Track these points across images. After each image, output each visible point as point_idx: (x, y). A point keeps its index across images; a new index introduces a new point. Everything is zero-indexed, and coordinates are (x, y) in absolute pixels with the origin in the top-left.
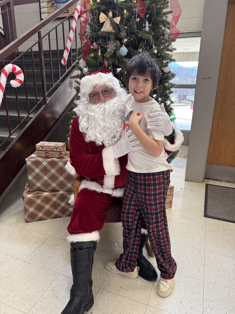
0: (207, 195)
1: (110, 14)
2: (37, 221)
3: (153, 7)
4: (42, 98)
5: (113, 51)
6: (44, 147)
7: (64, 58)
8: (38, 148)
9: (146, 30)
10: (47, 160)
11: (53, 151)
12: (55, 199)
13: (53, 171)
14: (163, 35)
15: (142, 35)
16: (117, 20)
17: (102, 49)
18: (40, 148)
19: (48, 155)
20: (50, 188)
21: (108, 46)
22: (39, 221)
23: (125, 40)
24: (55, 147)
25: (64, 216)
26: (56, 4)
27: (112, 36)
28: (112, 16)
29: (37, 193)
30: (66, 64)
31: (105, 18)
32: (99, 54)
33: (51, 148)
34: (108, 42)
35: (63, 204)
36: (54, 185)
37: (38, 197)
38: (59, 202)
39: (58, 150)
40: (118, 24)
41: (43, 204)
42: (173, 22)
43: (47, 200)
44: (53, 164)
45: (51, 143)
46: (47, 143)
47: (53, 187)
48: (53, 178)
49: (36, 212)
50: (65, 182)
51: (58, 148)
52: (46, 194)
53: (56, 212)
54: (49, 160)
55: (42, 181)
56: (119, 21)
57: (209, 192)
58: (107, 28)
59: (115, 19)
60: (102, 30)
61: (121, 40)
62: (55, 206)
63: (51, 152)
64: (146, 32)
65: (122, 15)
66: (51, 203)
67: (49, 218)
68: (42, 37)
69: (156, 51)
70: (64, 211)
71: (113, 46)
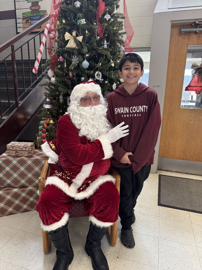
0: (160, 185)
1: (74, 33)
2: (7, 215)
3: (110, 29)
4: (14, 102)
5: (76, 64)
6: (14, 147)
7: (35, 67)
8: (8, 148)
9: (105, 47)
10: (17, 159)
11: (22, 150)
12: (24, 195)
13: (22, 169)
14: (119, 52)
15: (101, 51)
16: (80, 38)
17: (67, 62)
18: (10, 148)
19: (18, 154)
20: (20, 185)
21: (72, 60)
22: (9, 215)
23: (87, 55)
24: (24, 146)
25: (33, 210)
26: (30, 20)
27: (75, 52)
28: (75, 36)
29: (8, 190)
30: (37, 72)
31: (70, 37)
32: (65, 66)
33: (20, 148)
34: (73, 56)
35: (31, 199)
36: (23, 181)
37: (8, 194)
38: (28, 197)
39: (27, 149)
40: (81, 41)
41: (13, 200)
42: (127, 41)
43: (16, 196)
44: (22, 163)
45: (21, 143)
46: (17, 143)
47: (22, 184)
48: (22, 175)
49: (6, 207)
50: (33, 178)
51: (27, 147)
52: (15, 190)
53: (25, 206)
54: (19, 159)
55: (12, 178)
56: (82, 39)
57: (162, 182)
58: (71, 44)
59: (78, 38)
60: (67, 46)
61: (83, 55)
62: (24, 200)
63: (20, 152)
64: (105, 49)
65: (84, 35)
66: (20, 198)
67: (18, 213)
68: (15, 50)
69: (113, 65)
70: (32, 205)
71: (76, 60)
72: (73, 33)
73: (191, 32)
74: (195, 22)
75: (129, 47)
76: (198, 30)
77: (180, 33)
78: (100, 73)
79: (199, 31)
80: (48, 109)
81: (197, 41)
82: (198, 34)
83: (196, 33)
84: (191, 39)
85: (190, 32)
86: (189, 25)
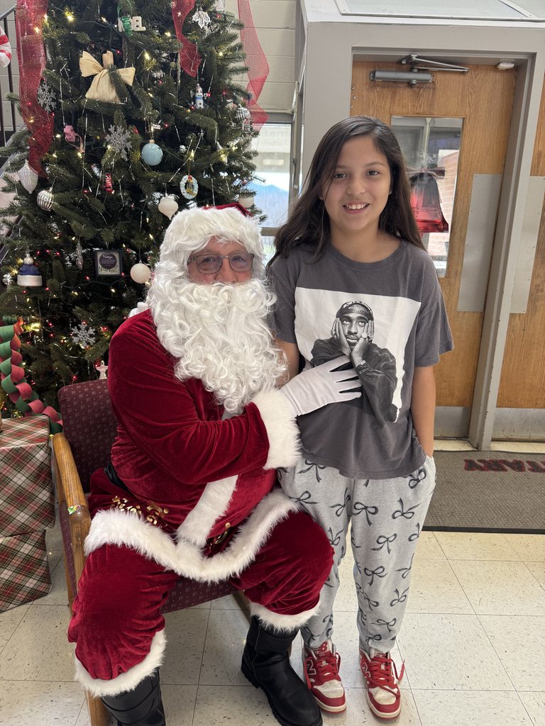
1: (108, 57)
3: (211, 53)
5: (123, 151)
9: (198, 106)
14: (238, 122)
15: (192, 118)
16: (128, 74)
21: (108, 138)
23: (154, 127)
27: (118, 114)
28: (112, 64)
31: (95, 67)
32: (80, 155)
34: (107, 129)
40: (131, 84)
50: (9, 510)
56: (132, 77)
58: (102, 90)
59: (122, 73)
60: (87, 96)
61: (142, 126)
65: (139, 64)
69: (224, 159)
71: (123, 138)
72: (104, 55)
73: (399, 82)
74: (409, 58)
75: (258, 111)
76: (414, 76)
77: (373, 82)
78: (194, 181)
79: (417, 80)
80: (28, 288)
81: (414, 106)
82: (414, 89)
83: (409, 84)
84: (400, 100)
85: (395, 83)
86: (393, 63)
